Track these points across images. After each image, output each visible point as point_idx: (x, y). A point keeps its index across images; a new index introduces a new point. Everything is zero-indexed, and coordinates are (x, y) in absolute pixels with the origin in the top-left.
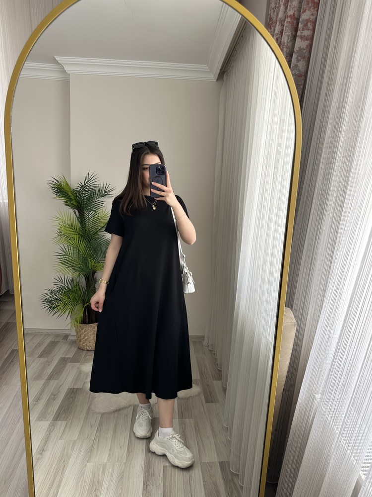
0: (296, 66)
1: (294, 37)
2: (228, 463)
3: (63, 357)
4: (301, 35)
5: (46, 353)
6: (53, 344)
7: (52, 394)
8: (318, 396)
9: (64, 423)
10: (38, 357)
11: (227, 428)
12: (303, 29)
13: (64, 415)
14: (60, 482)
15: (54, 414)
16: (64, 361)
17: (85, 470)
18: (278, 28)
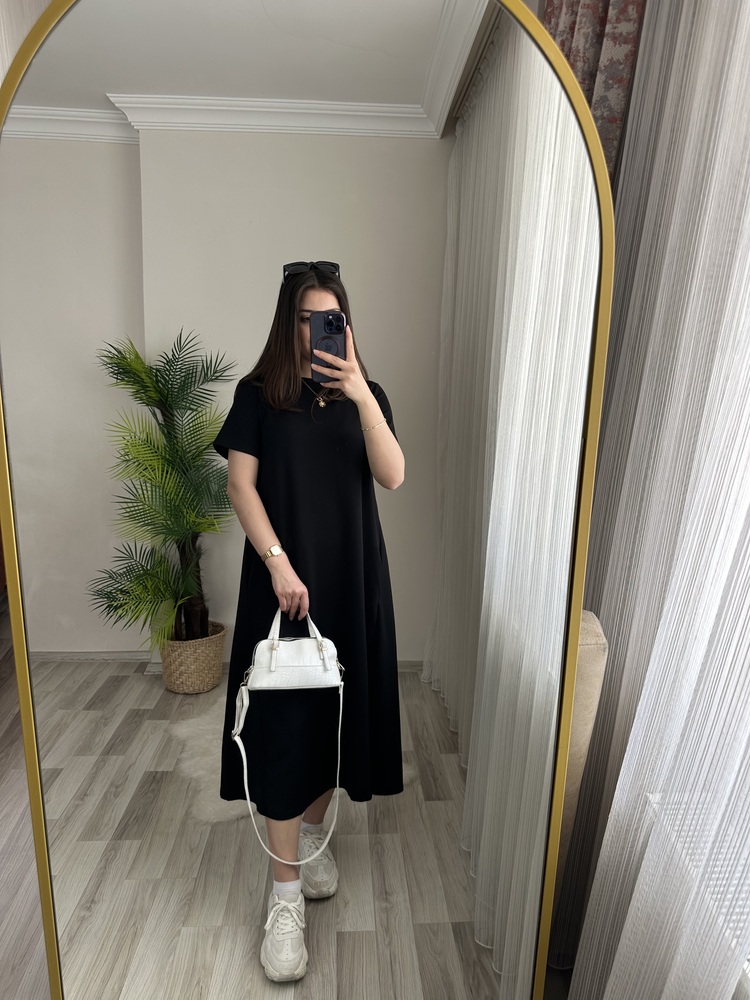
0: (604, 99)
1: (600, 37)
2: (471, 925)
3: (136, 708)
4: (613, 33)
5: (101, 700)
6: (116, 683)
7: (112, 784)
8: (655, 798)
9: (136, 843)
10: (85, 709)
11: (469, 853)
12: (618, 20)
13: (136, 828)
14: (127, 967)
15: (116, 826)
16: (136, 717)
17: (177, 942)
18: (564, 20)
